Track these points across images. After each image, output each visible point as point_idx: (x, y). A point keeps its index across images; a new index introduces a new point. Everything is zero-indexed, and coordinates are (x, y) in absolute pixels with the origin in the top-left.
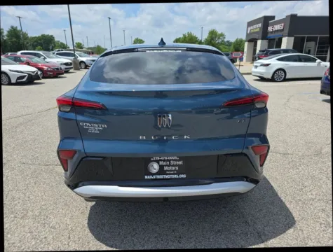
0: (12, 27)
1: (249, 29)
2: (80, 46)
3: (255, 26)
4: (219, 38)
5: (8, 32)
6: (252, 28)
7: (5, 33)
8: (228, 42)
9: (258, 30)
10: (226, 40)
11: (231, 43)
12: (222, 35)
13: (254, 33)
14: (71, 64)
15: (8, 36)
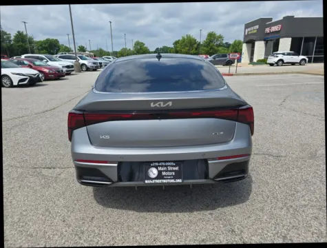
0: (19, 32)
1: (247, 30)
2: (82, 49)
3: (252, 28)
4: (218, 40)
5: (15, 36)
6: (249, 29)
7: (12, 38)
8: (226, 43)
9: (255, 31)
10: (224, 42)
11: (230, 45)
12: (220, 37)
13: (252, 34)
14: (72, 66)
15: (14, 40)
